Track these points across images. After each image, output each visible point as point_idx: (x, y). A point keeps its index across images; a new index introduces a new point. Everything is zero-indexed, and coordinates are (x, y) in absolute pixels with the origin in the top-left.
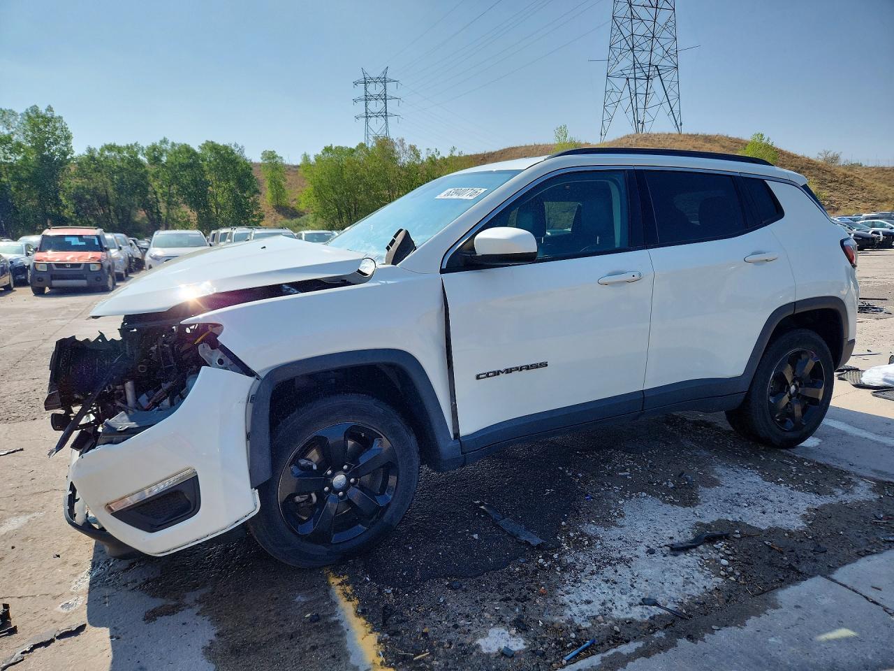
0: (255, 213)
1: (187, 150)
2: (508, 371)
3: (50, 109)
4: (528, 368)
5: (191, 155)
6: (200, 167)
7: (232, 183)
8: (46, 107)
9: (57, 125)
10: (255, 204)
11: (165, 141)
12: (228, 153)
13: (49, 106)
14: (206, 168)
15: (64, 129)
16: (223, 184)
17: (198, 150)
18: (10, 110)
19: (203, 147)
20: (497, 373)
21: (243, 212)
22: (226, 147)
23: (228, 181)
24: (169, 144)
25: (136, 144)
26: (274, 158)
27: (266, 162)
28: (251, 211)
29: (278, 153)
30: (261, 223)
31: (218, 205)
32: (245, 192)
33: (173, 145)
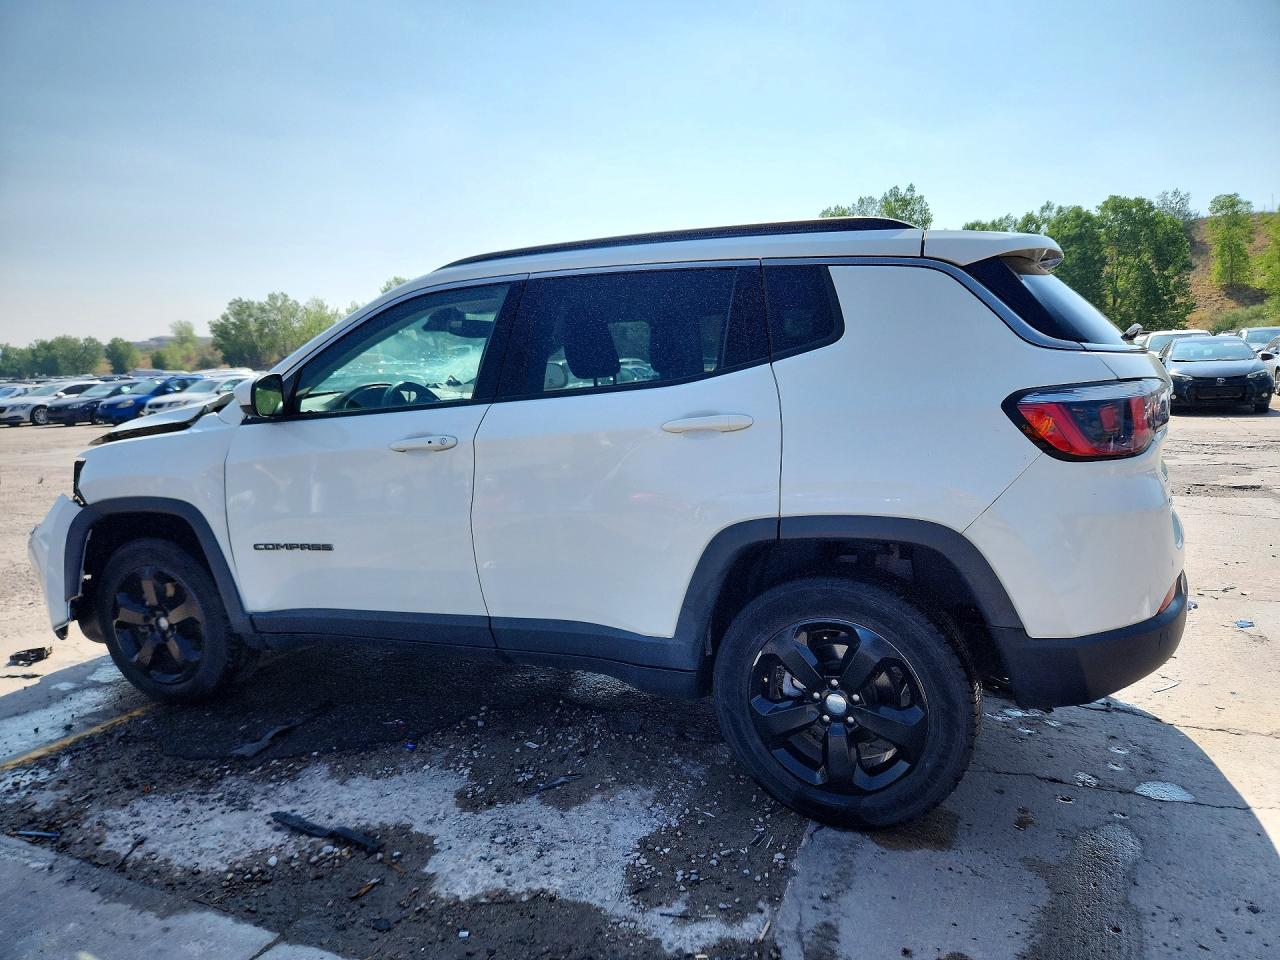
0: (1178, 300)
1: (1079, 215)
2: (290, 547)
3: (911, 189)
4: (302, 547)
5: (1084, 221)
6: (1095, 239)
7: (1145, 257)
8: (908, 186)
9: (917, 207)
10: (1182, 287)
11: (1048, 207)
12: (1142, 209)
13: (911, 185)
14: (1103, 238)
15: (923, 211)
16: (1131, 260)
17: (1095, 213)
18: (870, 198)
19: (1105, 206)
20: (276, 547)
21: (1158, 300)
22: (1139, 202)
23: (1139, 253)
24: (1055, 210)
25: (1007, 217)
26: (1233, 205)
27: (1218, 214)
28: (1172, 299)
29: (1243, 197)
30: (1188, 317)
31: (1116, 294)
32: (1166, 269)
33: (1060, 209)
